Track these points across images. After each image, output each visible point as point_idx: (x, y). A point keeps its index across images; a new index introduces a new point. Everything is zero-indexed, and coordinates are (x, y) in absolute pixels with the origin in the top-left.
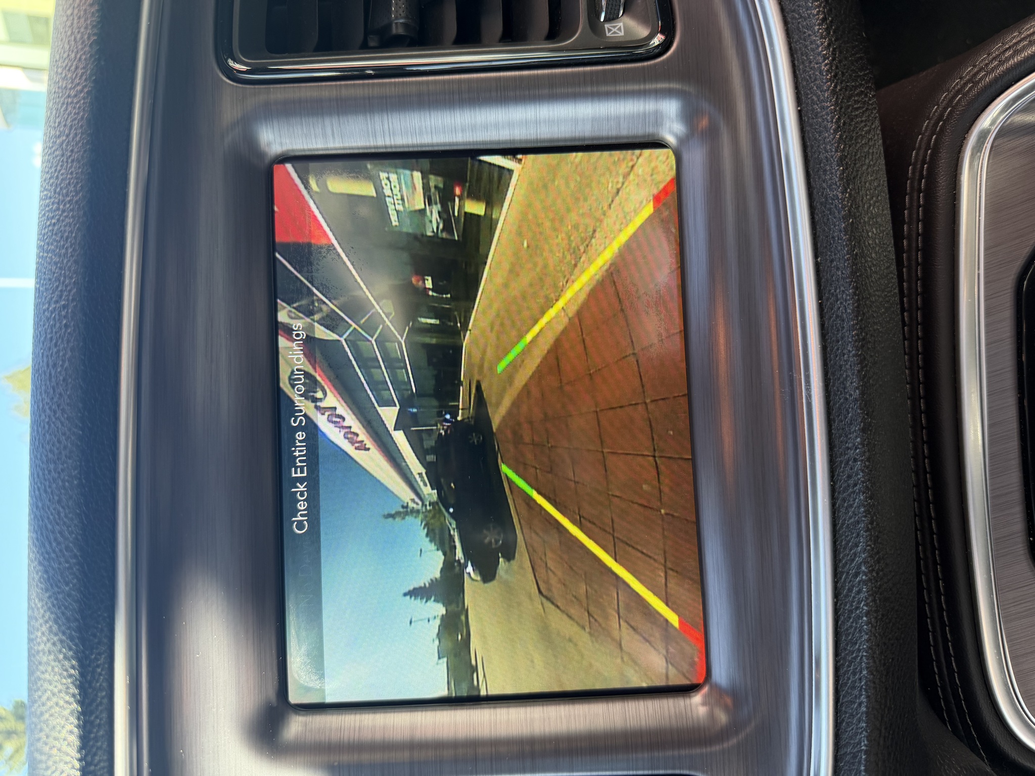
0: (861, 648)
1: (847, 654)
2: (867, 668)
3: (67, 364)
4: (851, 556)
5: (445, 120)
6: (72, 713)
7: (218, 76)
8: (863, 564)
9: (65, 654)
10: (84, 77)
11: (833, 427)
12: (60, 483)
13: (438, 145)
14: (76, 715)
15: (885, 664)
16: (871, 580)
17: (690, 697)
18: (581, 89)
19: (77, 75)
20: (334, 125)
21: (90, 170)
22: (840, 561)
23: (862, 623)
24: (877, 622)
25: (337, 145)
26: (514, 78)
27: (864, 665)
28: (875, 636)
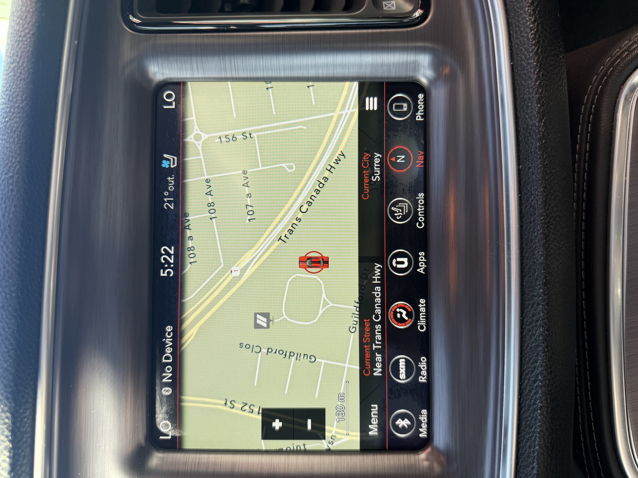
0: (536, 431)
1: (525, 434)
2: (539, 445)
3: (11, 216)
4: (532, 369)
5: (273, 62)
7: (123, 27)
8: (540, 374)
9: (2, 409)
10: (31, 24)
11: (524, 281)
12: (4, 295)
13: (267, 78)
15: (551, 442)
16: (545, 386)
17: (418, 454)
18: (365, 45)
19: (26, 22)
20: (199, 63)
21: (32, 86)
22: (524, 371)
23: (537, 414)
24: (547, 414)
25: (200, 76)
26: (320, 35)
27: (537, 442)
28: (546, 423)
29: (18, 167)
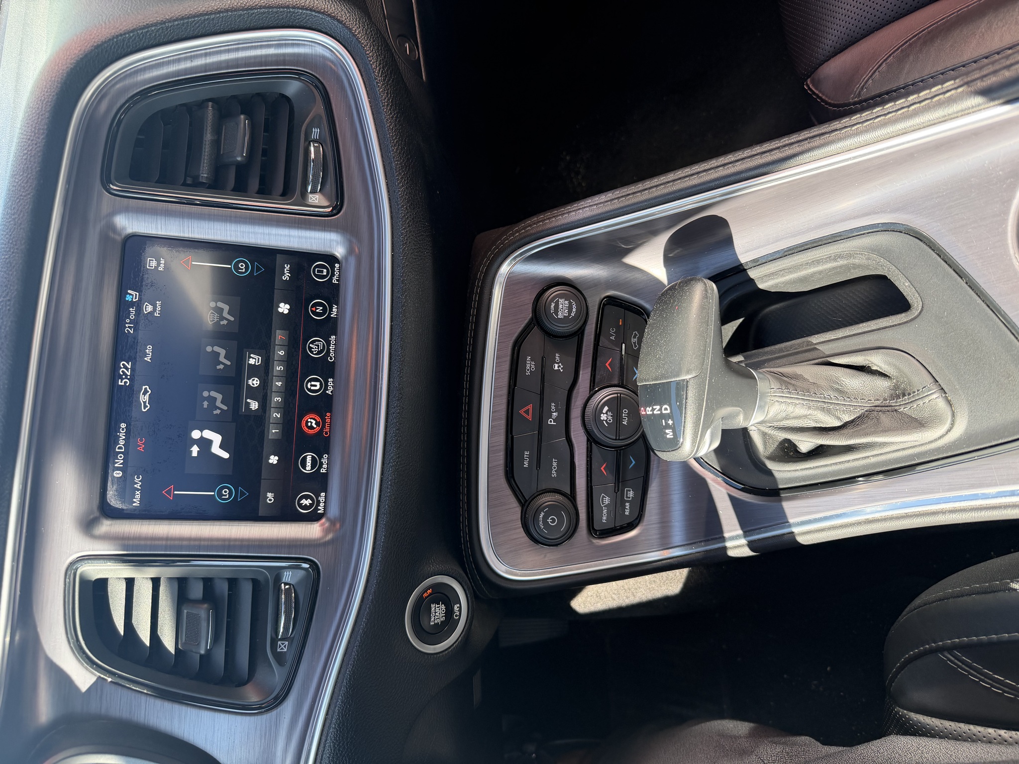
7: (102, 191)
29: (16, 293)
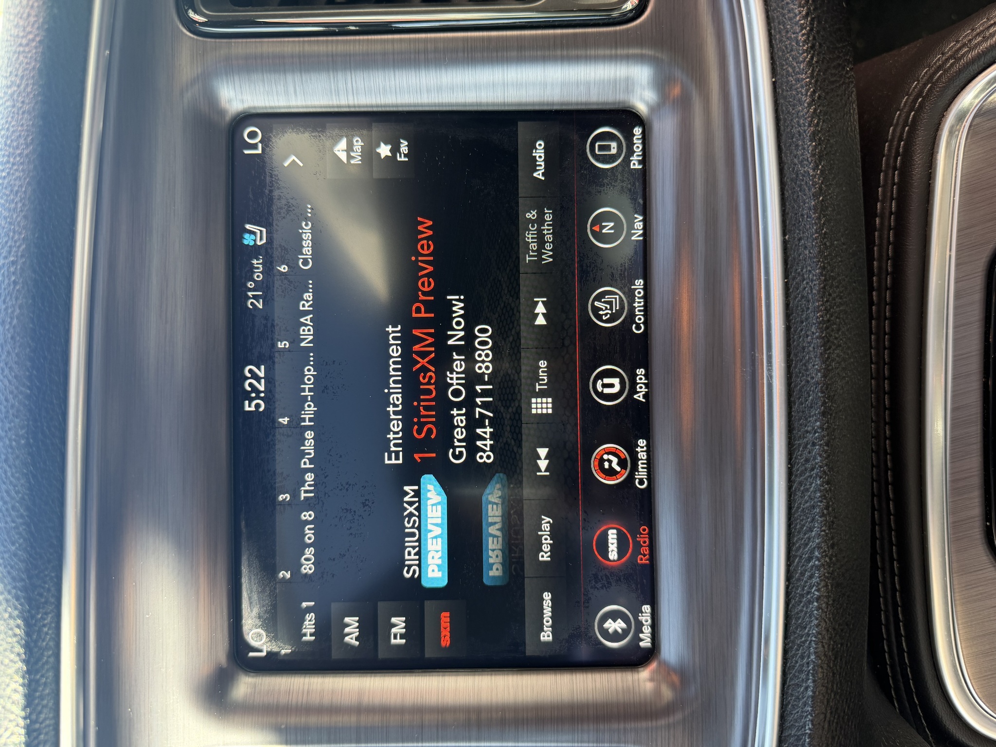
0: (811, 632)
1: (796, 638)
2: (815, 653)
3: (15, 321)
4: (805, 541)
5: (410, 81)
6: (17, 672)
7: (178, 28)
8: (816, 549)
9: (10, 613)
10: (36, 26)
11: (793, 409)
12: (8, 442)
13: (402, 106)
14: (20, 673)
15: (833, 649)
16: (824, 565)
17: (638, 672)
18: (551, 52)
19: (29, 23)
20: (297, 83)
21: (41, 123)
22: (794, 544)
23: (812, 608)
24: (827, 607)
25: (299, 103)
26: (483, 39)
27: (812, 650)
28: (825, 621)
